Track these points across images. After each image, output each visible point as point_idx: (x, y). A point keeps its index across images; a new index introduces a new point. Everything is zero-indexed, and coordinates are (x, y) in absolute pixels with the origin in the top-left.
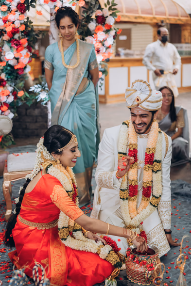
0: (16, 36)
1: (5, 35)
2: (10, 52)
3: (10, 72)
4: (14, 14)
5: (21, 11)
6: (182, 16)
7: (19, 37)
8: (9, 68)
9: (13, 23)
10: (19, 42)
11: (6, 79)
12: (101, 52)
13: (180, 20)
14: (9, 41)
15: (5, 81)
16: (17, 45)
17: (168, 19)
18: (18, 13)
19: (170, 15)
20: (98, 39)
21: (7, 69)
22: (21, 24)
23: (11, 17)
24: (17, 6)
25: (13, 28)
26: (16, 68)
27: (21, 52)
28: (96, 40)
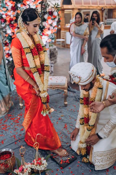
0: (12, 22)
1: (7, 22)
2: (9, 30)
3: (10, 39)
4: (10, 12)
5: (13, 10)
6: (113, 5)
7: (13, 23)
8: (9, 37)
9: (10, 16)
10: (13, 25)
11: (8, 42)
12: (50, 29)
13: (112, 7)
14: (9, 25)
15: (8, 43)
16: (12, 27)
17: (106, 6)
18: (12, 11)
19: (107, 5)
20: (49, 23)
21: (9, 38)
22: (14, 16)
23: (9, 13)
24: (11, 8)
25: (10, 19)
26: (13, 37)
27: (15, 30)
28: (48, 24)
